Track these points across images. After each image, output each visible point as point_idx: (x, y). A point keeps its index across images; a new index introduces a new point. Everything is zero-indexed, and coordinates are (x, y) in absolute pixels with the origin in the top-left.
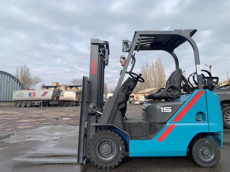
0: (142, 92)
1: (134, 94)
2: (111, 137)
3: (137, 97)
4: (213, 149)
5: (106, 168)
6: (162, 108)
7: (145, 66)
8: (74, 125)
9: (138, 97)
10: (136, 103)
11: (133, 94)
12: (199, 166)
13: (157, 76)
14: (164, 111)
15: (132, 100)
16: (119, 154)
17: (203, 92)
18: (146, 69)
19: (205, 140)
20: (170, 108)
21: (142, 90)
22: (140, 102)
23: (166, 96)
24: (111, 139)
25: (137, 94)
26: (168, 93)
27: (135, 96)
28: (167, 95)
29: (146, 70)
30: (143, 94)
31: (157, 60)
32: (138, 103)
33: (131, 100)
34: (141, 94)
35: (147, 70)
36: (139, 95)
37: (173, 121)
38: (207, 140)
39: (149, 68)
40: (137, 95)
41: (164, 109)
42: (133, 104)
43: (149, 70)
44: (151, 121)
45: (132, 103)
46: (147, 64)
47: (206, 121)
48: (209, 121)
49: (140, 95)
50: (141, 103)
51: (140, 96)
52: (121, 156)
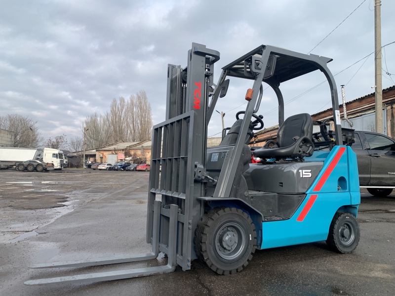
0: (112, 148)
1: (97, 151)
2: (237, 219)
3: (101, 156)
4: (353, 227)
5: (230, 272)
6: (300, 171)
7: (118, 102)
8: (31, 209)
9: (104, 157)
10: (101, 167)
11: (95, 151)
12: (340, 253)
13: (139, 121)
14: (304, 176)
15: (92, 162)
16: (249, 247)
17: (344, 149)
18: (120, 107)
19: (346, 216)
20: (310, 171)
21: (112, 145)
22: (109, 166)
23: (298, 153)
24: (238, 223)
25: (102, 152)
26: (301, 149)
27: (98, 155)
28: (300, 151)
29: (120, 109)
30: (114, 152)
31: (139, 95)
32: (104, 168)
33: (90, 162)
34: (110, 152)
35: (122, 110)
36: (105, 153)
37: (314, 190)
38: (348, 216)
39: (125, 107)
40: (103, 154)
41: (304, 174)
42: (94, 169)
43: (124, 110)
44: (280, 192)
45: (92, 167)
46: (122, 100)
47: (347, 190)
48: (351, 190)
49: (107, 153)
50: (110, 168)
51: (107, 156)
52: (252, 250)
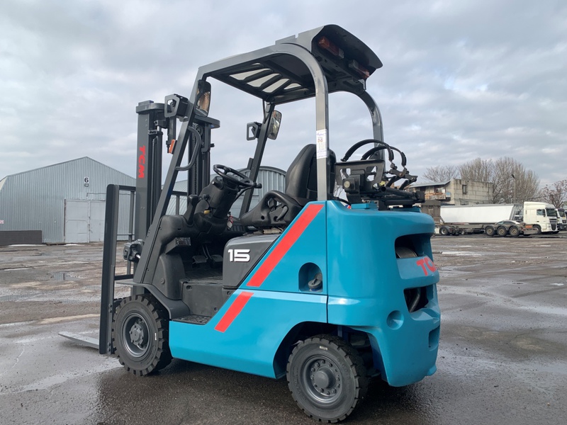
2: (142, 311)
6: (231, 251)
16: (154, 349)
19: (318, 345)
20: (248, 251)
23: (261, 220)
26: (264, 214)
28: (263, 218)
37: (249, 284)
38: (325, 346)
47: (324, 290)
48: (330, 293)
52: (156, 353)
